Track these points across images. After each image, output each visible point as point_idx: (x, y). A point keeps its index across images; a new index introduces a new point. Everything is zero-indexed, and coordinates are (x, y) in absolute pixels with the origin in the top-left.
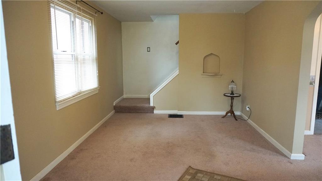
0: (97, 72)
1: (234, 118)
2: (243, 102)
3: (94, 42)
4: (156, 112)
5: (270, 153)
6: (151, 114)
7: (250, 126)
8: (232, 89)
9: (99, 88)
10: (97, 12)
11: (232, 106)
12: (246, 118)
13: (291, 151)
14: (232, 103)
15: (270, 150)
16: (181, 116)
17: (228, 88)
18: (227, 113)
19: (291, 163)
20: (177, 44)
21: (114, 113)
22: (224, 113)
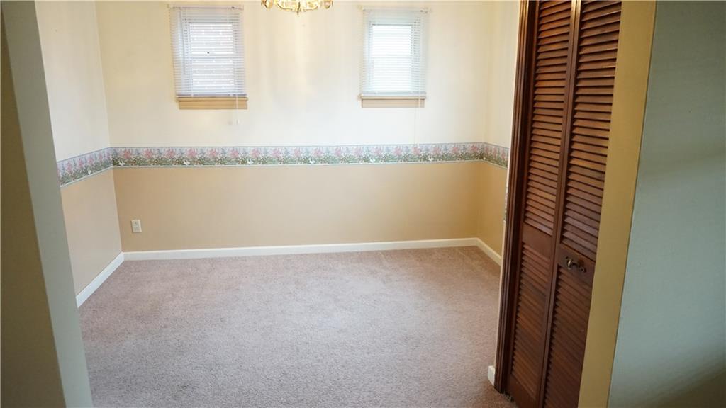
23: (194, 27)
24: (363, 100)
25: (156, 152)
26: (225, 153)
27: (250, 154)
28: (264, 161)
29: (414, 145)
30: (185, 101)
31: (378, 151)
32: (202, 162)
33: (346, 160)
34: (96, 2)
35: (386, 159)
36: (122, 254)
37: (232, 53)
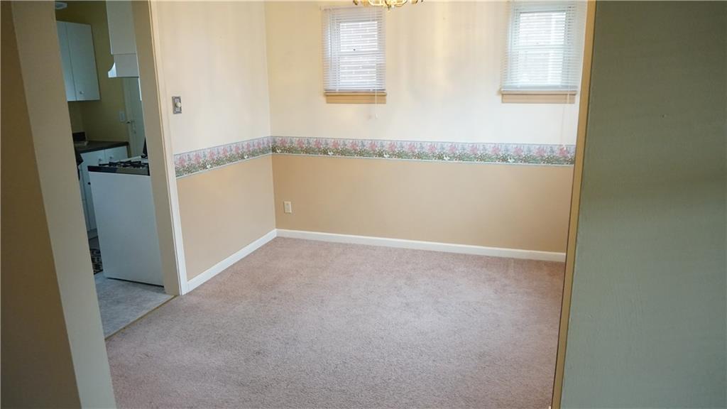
23: (344, 25)
24: (503, 95)
25: (306, 142)
26: (364, 146)
27: (386, 148)
28: (399, 155)
29: (560, 145)
30: (333, 96)
31: (518, 150)
32: (344, 152)
33: (482, 158)
34: (265, 2)
35: (526, 160)
36: (276, 230)
37: (376, 49)
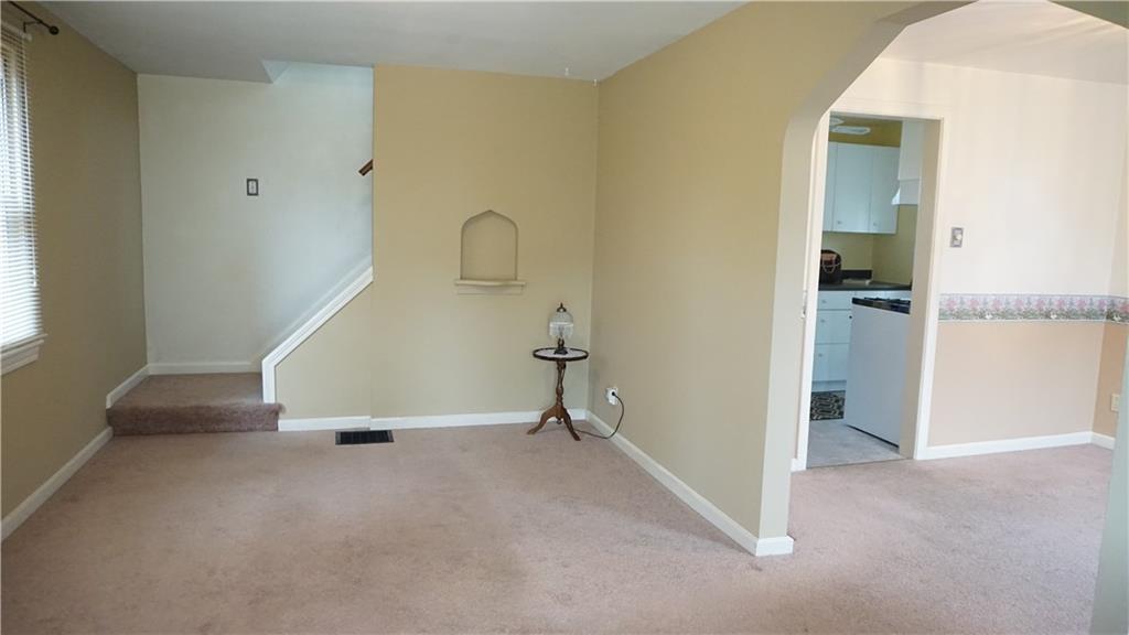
0: (34, 272)
1: (568, 433)
2: (595, 377)
3: (17, 150)
4: (285, 424)
5: (694, 542)
6: (268, 433)
7: (622, 456)
8: (561, 334)
9: (41, 341)
10: (30, 23)
11: (559, 393)
12: (608, 429)
13: (755, 530)
14: (560, 380)
15: (694, 534)
16: (382, 437)
17: (548, 332)
18: (544, 418)
19: (760, 570)
20: (363, 172)
21: (110, 441)
22: (533, 417)
36: (1090, 433)
